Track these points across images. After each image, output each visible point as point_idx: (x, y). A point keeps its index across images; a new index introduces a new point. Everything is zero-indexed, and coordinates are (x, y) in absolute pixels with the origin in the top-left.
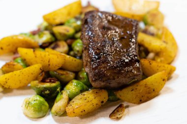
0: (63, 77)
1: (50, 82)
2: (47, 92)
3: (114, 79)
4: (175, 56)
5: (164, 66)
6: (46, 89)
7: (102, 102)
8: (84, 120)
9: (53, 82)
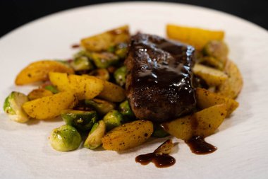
0: (100, 106)
1: (84, 110)
2: (80, 120)
3: (161, 106)
4: (239, 93)
5: (223, 99)
6: (78, 117)
7: (146, 135)
8: (123, 156)
9: (88, 110)
